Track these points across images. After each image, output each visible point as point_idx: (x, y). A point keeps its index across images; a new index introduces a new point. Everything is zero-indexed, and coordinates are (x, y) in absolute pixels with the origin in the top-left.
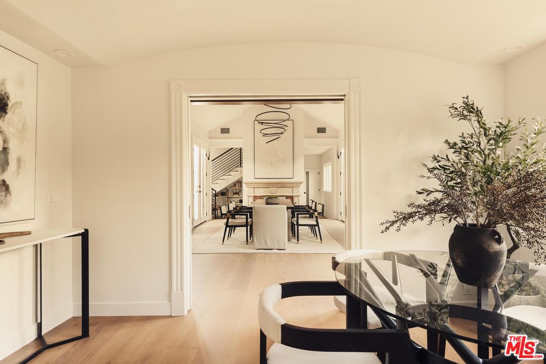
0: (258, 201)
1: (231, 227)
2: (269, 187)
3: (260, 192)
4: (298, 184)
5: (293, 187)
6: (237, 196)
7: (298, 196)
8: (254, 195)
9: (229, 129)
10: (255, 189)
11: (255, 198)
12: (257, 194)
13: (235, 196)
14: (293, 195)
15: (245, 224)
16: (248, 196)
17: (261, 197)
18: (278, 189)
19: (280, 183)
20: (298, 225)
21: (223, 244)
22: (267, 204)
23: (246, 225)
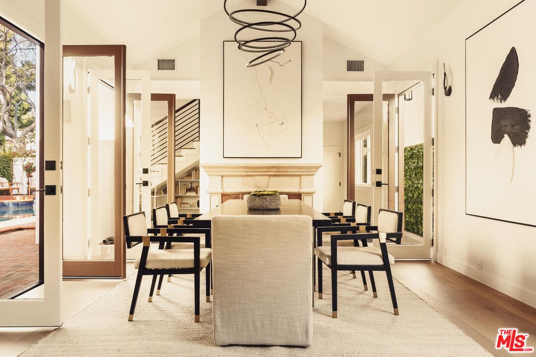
0: (230, 202)
1: (155, 272)
2: (253, 176)
3: (235, 185)
4: (311, 170)
5: (300, 176)
6: (193, 194)
7: (311, 194)
8: (221, 191)
9: (173, 61)
10: (224, 178)
11: (225, 197)
12: (228, 190)
13: (189, 194)
14: (301, 191)
15: (191, 265)
16: (211, 194)
17: (238, 196)
18: (272, 179)
19: (275, 167)
20: (335, 267)
21: (130, 320)
22: (253, 210)
23: (195, 269)
